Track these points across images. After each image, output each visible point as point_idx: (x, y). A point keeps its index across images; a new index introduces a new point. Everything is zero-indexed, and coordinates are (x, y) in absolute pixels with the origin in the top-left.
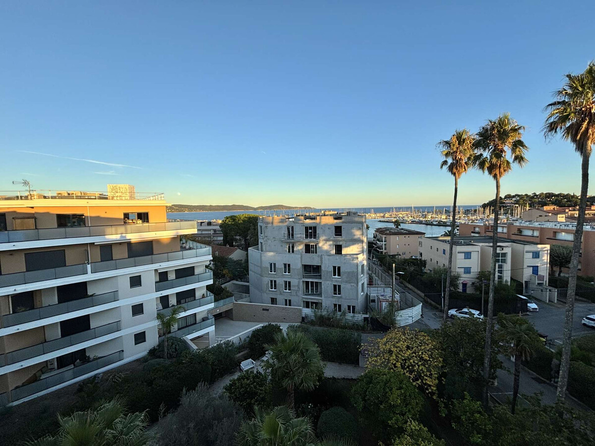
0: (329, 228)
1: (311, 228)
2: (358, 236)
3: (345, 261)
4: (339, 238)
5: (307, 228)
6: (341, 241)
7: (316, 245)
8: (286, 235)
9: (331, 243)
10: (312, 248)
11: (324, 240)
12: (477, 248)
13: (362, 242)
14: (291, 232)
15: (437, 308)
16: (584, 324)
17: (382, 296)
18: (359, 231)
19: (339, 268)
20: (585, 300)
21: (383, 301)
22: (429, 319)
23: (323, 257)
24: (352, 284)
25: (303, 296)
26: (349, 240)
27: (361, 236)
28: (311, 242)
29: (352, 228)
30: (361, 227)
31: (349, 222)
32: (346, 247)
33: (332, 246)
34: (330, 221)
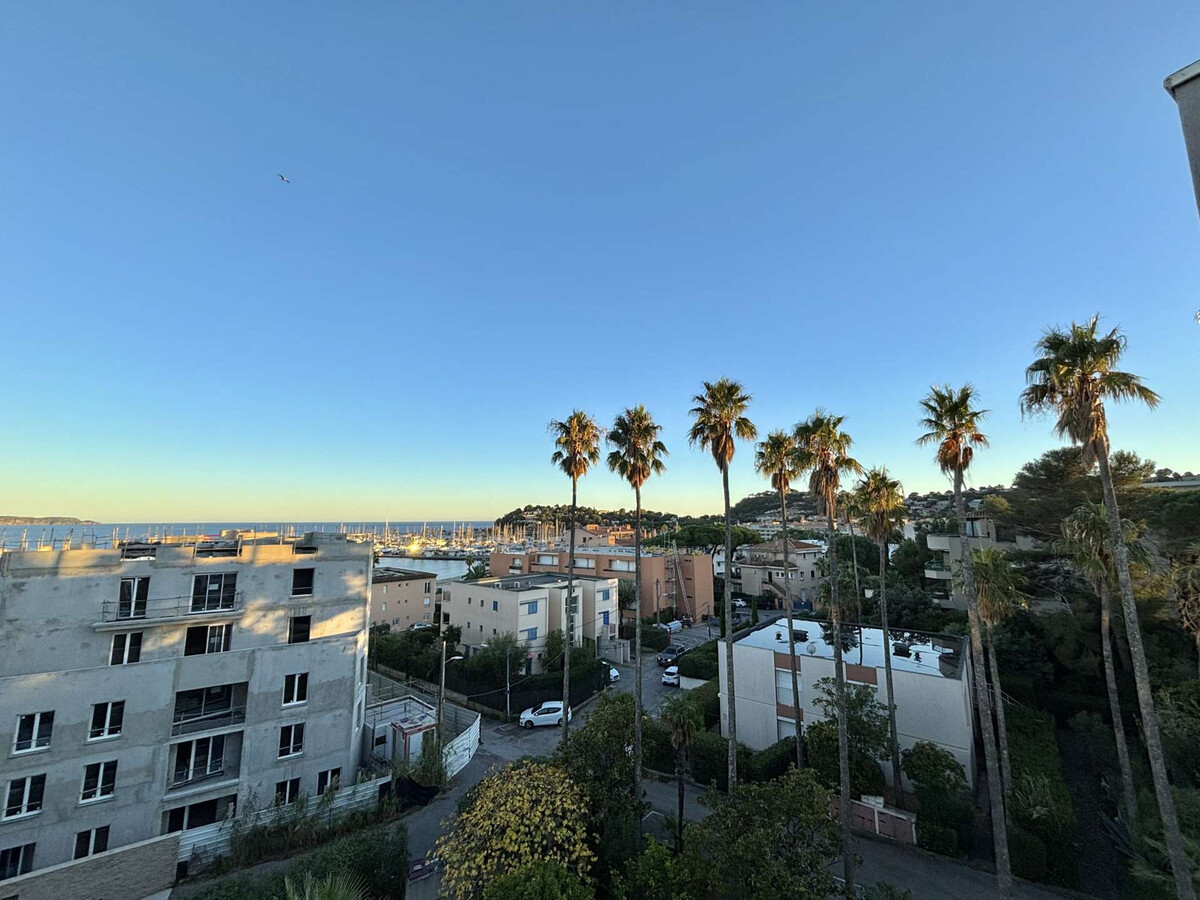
0: (277, 577)
1: (216, 578)
2: (358, 590)
3: (324, 657)
4: (305, 598)
5: (200, 581)
6: (309, 606)
7: (229, 627)
8: (115, 607)
9: (281, 613)
10: (213, 635)
11: (260, 609)
12: (544, 593)
13: (364, 601)
14: (135, 596)
15: (497, 718)
16: (665, 683)
17: (405, 721)
18: (360, 577)
19: (304, 678)
20: (650, 649)
21: (412, 733)
22: (493, 744)
23: (258, 655)
24: (337, 712)
25: (166, 797)
26: (330, 601)
27: (362, 589)
28: (212, 618)
29: (341, 573)
30: (365, 569)
31: (335, 559)
32: (322, 619)
33: (282, 623)
34: (284, 555)
